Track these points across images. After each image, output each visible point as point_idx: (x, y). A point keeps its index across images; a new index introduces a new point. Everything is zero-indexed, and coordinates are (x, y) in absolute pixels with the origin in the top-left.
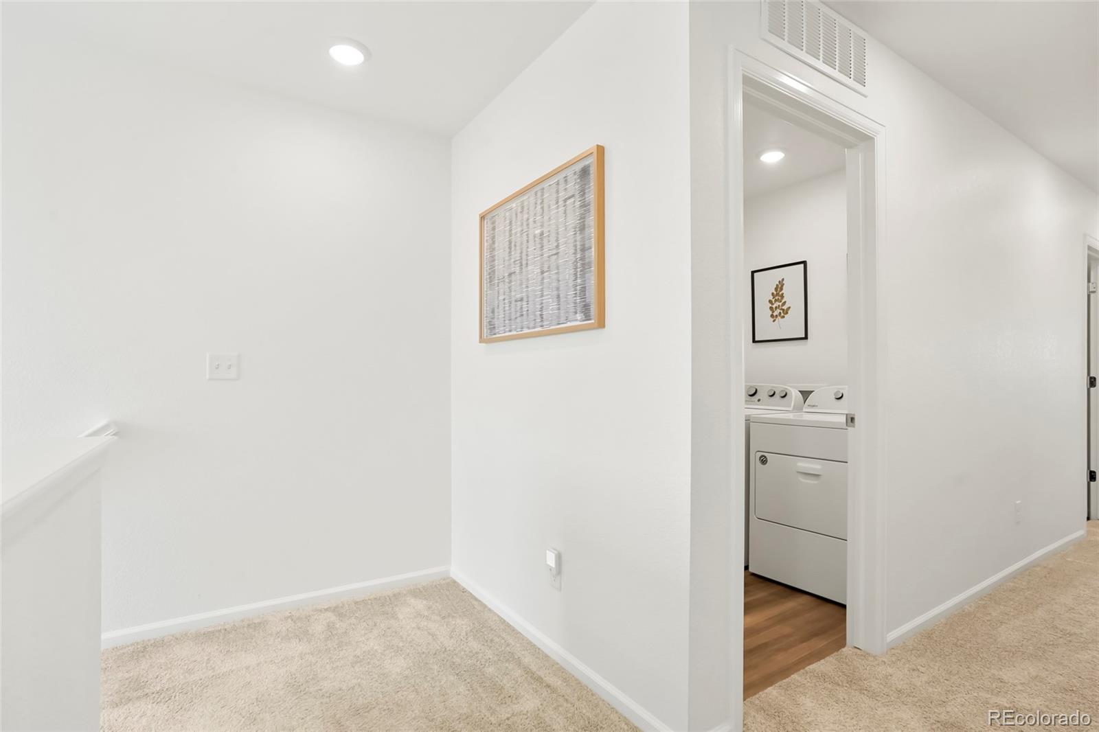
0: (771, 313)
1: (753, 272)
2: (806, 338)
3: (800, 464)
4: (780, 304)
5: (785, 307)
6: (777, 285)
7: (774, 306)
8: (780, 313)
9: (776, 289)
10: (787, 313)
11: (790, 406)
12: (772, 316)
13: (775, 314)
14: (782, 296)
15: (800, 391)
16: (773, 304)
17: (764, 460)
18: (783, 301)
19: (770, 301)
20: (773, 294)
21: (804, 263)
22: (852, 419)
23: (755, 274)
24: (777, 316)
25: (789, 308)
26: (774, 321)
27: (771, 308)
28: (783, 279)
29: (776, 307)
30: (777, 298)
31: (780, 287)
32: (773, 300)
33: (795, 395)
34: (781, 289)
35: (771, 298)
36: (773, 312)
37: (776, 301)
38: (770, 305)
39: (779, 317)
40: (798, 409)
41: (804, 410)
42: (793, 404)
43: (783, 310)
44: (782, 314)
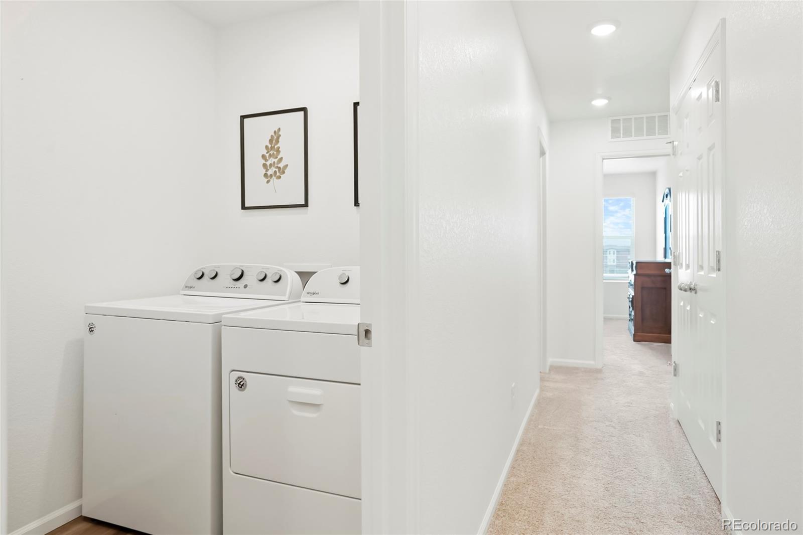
0: (264, 171)
1: (243, 118)
2: (306, 205)
3: (292, 389)
4: (276, 160)
5: (281, 165)
6: (272, 136)
7: (268, 163)
8: (275, 172)
9: (271, 141)
10: (284, 172)
11: (285, 295)
12: (266, 175)
13: (269, 173)
14: (278, 151)
15: (295, 272)
16: (266, 160)
17: (241, 385)
18: (279, 157)
19: (263, 156)
20: (267, 147)
21: (304, 110)
22: (367, 332)
23: (246, 120)
24: (271, 176)
25: (287, 165)
26: (268, 182)
27: (265, 165)
28: (279, 129)
29: (271, 164)
30: (271, 152)
31: (275, 138)
32: (267, 155)
33: (292, 279)
34: (277, 142)
35: (264, 152)
36: (267, 170)
37: (270, 156)
38: (264, 162)
39: (273, 177)
40: (295, 298)
41: (303, 299)
42: (288, 293)
43: (279, 168)
44: (278, 174)
